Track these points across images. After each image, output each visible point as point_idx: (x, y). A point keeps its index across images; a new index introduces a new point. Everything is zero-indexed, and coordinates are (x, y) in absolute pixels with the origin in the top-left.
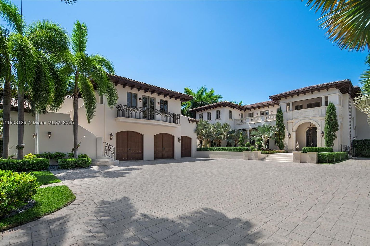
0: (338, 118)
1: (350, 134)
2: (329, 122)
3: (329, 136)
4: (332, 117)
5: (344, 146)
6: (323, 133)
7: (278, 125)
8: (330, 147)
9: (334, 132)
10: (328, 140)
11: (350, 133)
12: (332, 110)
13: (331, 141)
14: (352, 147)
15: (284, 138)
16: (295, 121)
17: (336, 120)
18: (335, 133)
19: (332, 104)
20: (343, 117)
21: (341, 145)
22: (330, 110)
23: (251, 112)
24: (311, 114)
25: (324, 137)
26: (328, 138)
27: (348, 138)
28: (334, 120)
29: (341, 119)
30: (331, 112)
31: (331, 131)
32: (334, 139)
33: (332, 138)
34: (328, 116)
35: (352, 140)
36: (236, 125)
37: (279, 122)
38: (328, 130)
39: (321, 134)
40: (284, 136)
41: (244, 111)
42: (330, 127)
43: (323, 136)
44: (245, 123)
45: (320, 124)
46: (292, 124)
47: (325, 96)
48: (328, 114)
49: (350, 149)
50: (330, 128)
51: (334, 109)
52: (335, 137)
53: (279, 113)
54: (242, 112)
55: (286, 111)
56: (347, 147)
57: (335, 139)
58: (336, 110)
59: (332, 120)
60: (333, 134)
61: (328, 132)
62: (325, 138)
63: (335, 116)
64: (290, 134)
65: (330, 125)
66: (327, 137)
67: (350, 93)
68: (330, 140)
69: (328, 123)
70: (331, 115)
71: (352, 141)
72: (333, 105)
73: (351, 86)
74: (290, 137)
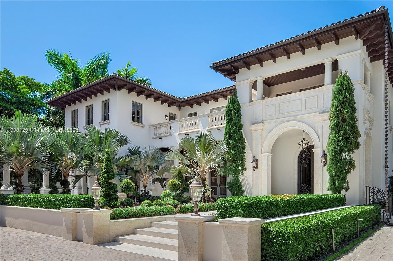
0: (360, 115)
1: (386, 162)
2: (337, 125)
3: (336, 164)
4: (345, 111)
5: (373, 189)
6: (325, 156)
7: (229, 136)
8: (340, 193)
9: (349, 153)
10: (334, 174)
11: (386, 159)
12: (345, 93)
13: (341, 176)
14: (389, 191)
15: (244, 169)
16: (268, 125)
17: (353, 119)
18: (351, 154)
19: (345, 78)
20: (372, 119)
21: (366, 187)
22: (340, 92)
23: (192, 110)
24: (300, 109)
25: (326, 167)
26: (335, 169)
27: (383, 171)
28: (349, 120)
29: (367, 122)
30: (343, 96)
31: (342, 151)
32: (349, 172)
33: (345, 169)
34: (336, 109)
35: (390, 176)
36: (153, 138)
37: (230, 129)
38: (335, 147)
39: (321, 158)
40: (243, 165)
41: (179, 107)
42: (339, 139)
43: (325, 163)
44: (169, 134)
45: (320, 132)
46: (260, 133)
47: (331, 60)
48: (336, 103)
49: (385, 197)
50: (339, 141)
51: (350, 90)
52: (352, 164)
53: (231, 105)
54: (174, 110)
55: (248, 100)
56: (378, 192)
57: (352, 171)
58: (355, 91)
59: (344, 120)
60: (348, 157)
61: (335, 152)
62: (329, 170)
63: (351, 107)
64: (255, 160)
65: (339, 132)
66: (332, 164)
67: (386, 57)
68: (338, 174)
69: (336, 128)
70: (342, 104)
71: (390, 178)
72: (347, 79)
73: (388, 32)
74: (256, 167)
